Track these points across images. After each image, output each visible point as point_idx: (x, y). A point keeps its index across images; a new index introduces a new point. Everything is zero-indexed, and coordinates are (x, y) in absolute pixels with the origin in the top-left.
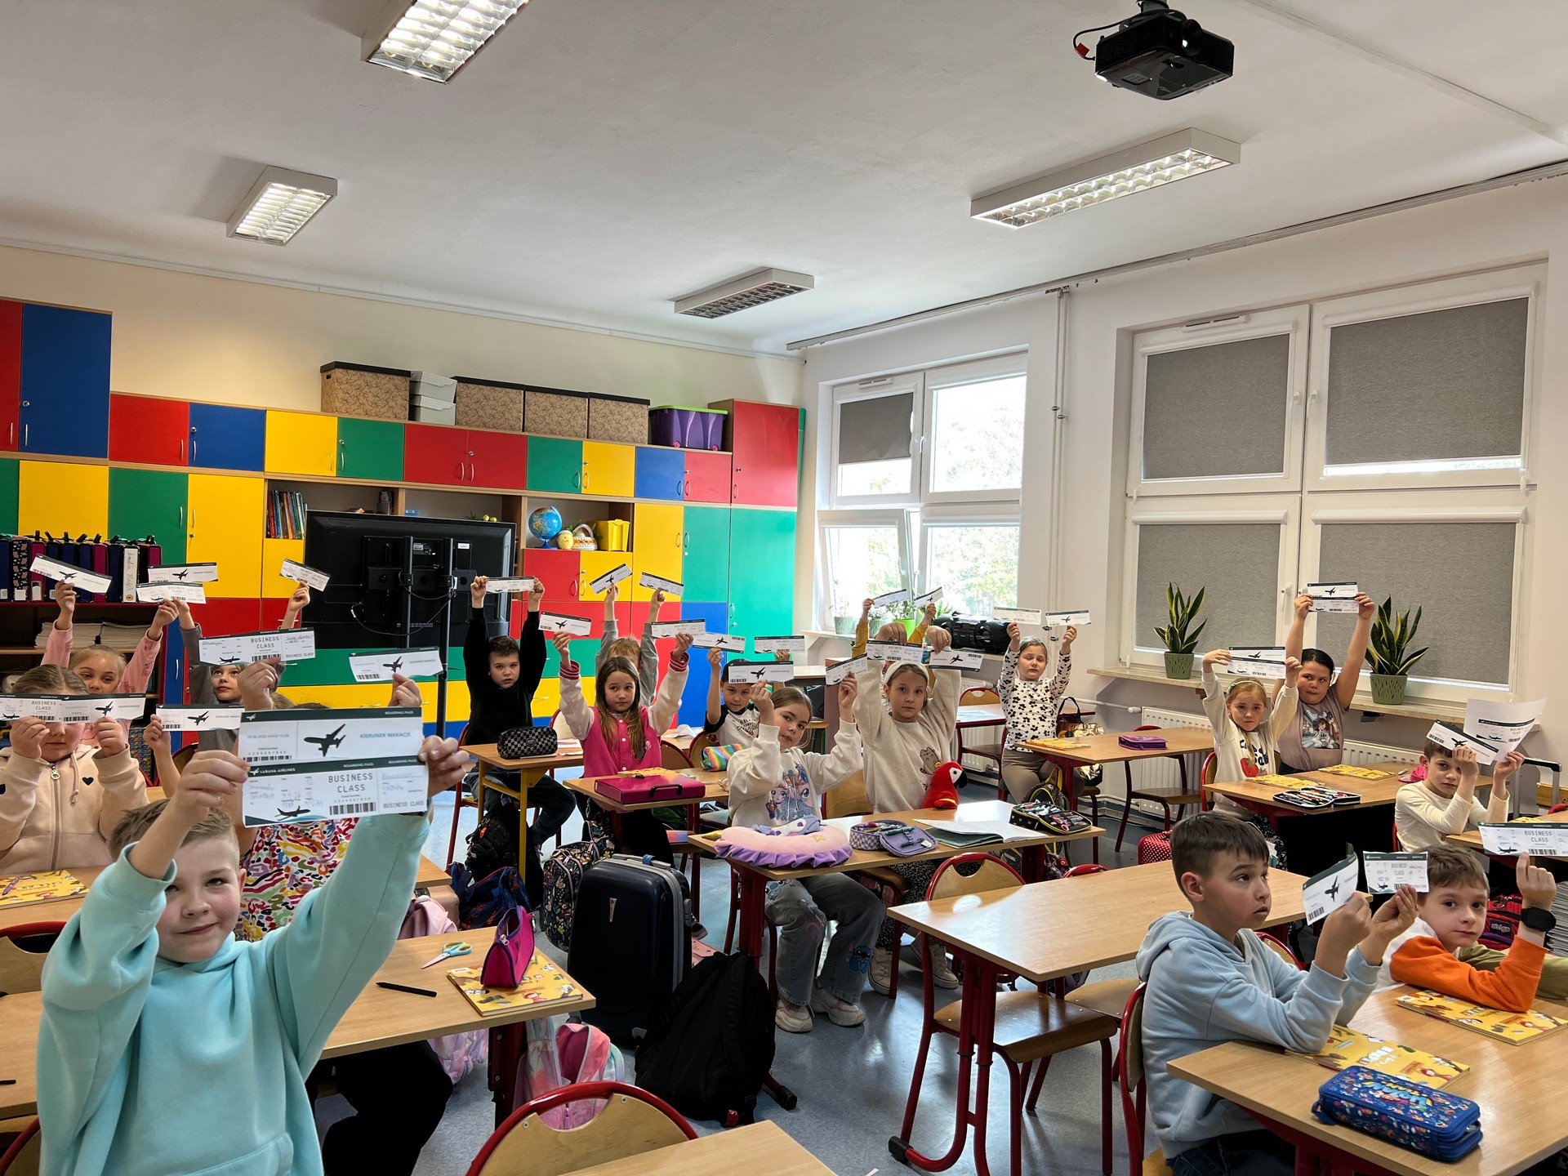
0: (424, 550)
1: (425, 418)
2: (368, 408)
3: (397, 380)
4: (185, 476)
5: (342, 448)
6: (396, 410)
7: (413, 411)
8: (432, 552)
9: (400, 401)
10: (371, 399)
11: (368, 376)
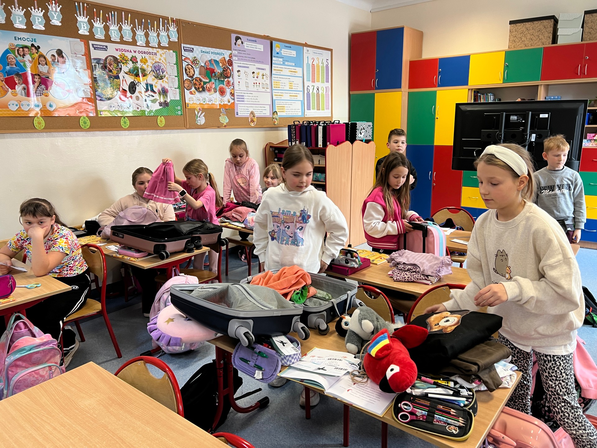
0: (517, 120)
1: (561, 41)
2: (526, 42)
3: (545, 22)
4: (435, 92)
5: (506, 67)
6: (544, 40)
7: (555, 39)
8: (522, 121)
9: (546, 35)
10: (529, 36)
11: (528, 24)
